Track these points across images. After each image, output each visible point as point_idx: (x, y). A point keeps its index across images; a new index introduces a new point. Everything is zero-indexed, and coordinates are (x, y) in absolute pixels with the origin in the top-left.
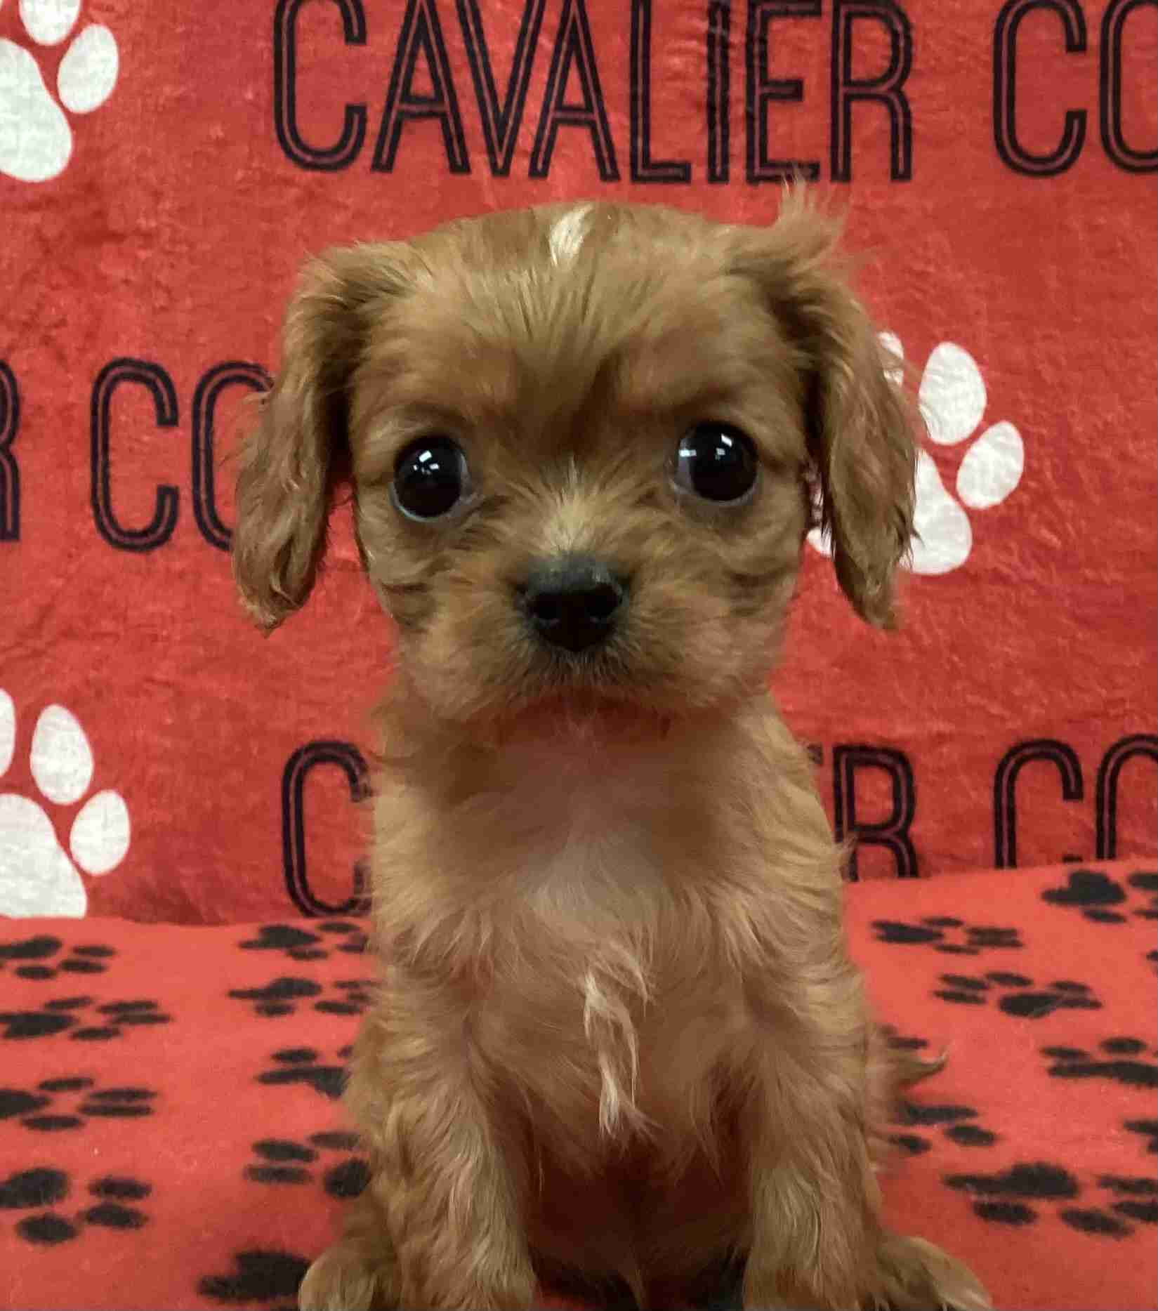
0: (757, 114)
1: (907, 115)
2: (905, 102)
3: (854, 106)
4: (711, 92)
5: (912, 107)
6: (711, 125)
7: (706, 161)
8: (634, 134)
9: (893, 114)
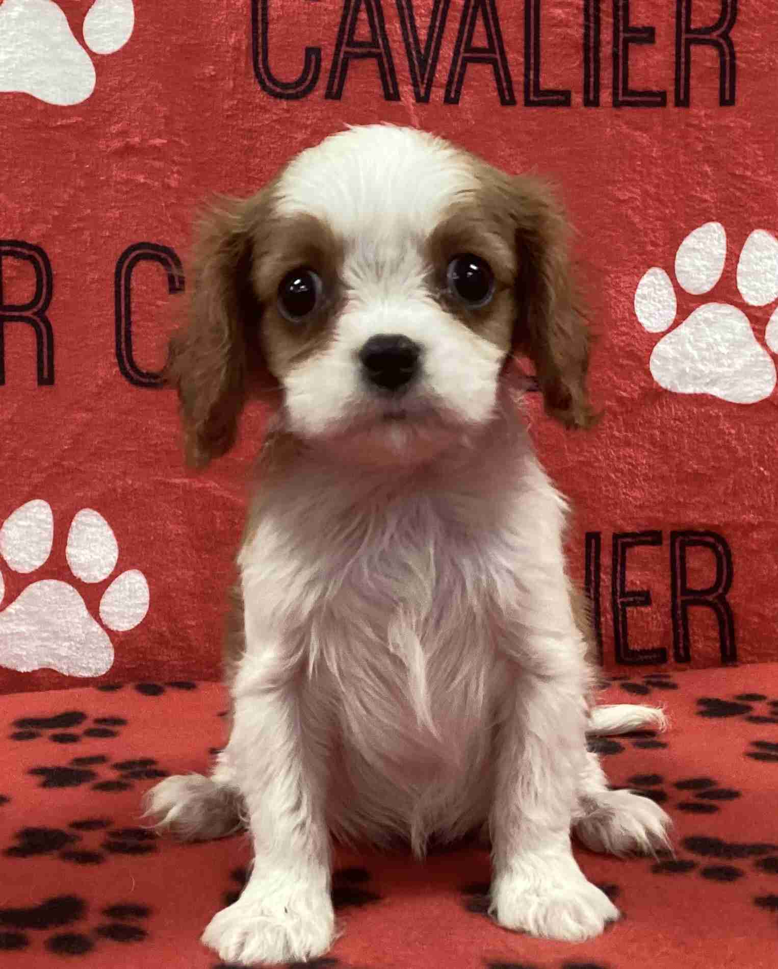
0: (621, 53)
1: (733, 55)
2: (731, 45)
3: (693, 48)
4: (586, 36)
5: (737, 49)
6: (586, 61)
7: (582, 90)
8: (527, 69)
9: (722, 54)
